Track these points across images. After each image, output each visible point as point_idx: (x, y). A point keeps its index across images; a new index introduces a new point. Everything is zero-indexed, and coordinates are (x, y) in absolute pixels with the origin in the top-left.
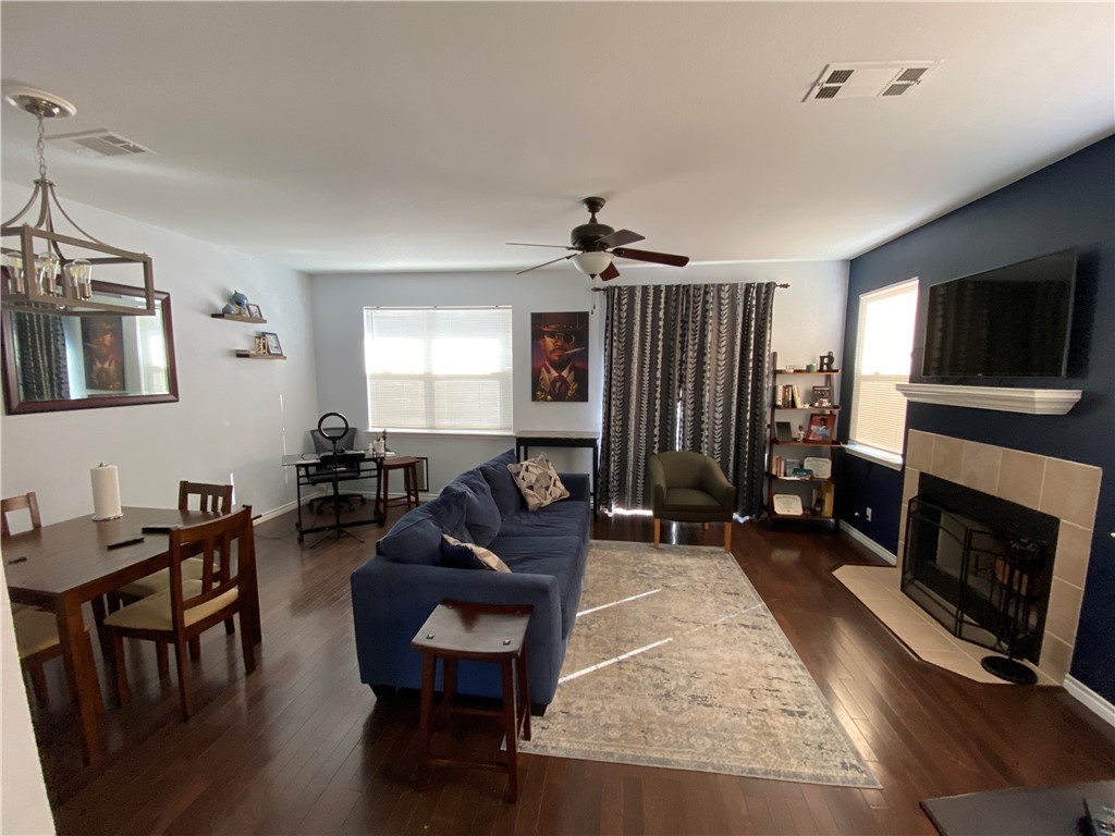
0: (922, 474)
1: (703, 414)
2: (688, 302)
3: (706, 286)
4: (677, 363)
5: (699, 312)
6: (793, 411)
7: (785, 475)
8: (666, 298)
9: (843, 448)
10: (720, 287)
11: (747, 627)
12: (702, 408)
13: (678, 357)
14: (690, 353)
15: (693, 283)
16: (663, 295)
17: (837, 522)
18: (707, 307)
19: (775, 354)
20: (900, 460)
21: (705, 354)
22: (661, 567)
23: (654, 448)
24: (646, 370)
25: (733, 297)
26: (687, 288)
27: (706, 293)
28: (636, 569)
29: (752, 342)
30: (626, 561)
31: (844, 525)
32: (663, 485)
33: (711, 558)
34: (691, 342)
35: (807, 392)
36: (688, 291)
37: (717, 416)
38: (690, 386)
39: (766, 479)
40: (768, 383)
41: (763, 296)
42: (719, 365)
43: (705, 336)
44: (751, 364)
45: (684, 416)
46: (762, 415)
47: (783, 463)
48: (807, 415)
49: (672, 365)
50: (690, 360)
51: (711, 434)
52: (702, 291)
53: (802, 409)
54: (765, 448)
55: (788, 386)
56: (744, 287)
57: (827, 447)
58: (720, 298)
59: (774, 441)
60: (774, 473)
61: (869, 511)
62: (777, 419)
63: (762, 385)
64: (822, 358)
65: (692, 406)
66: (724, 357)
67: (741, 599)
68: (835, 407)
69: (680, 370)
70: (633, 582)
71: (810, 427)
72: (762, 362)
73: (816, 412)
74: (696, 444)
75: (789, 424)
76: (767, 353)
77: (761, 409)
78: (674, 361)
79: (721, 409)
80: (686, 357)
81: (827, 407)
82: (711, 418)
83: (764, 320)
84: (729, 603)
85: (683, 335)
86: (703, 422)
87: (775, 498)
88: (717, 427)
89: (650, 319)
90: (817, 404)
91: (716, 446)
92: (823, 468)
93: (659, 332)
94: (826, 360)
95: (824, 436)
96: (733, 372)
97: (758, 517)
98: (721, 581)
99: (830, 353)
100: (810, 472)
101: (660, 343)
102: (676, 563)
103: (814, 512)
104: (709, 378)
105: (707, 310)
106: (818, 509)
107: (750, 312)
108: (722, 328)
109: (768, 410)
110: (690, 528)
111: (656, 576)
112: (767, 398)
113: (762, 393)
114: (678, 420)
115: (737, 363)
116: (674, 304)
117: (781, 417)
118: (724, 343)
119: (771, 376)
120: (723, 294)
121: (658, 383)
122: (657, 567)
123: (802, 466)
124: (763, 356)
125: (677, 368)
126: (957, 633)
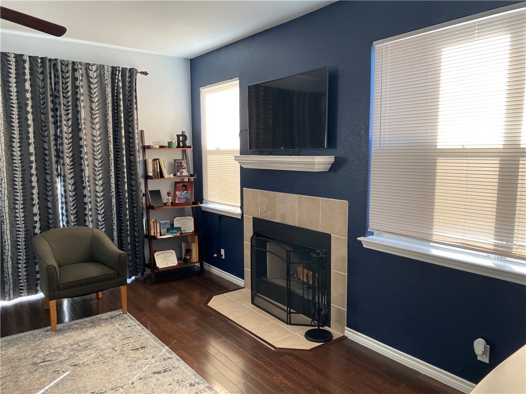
0: (254, 219)
1: (84, 188)
2: (56, 76)
3: (74, 63)
4: (52, 138)
5: (69, 88)
6: (162, 180)
7: (161, 235)
8: (31, 69)
9: (200, 207)
10: (87, 66)
11: (159, 373)
12: (83, 182)
13: (52, 131)
14: (65, 129)
15: (60, 58)
16: (27, 65)
17: (202, 265)
18: (77, 83)
19: (142, 132)
20: (239, 211)
21: (80, 130)
22: (64, 349)
23: (35, 228)
24: (16, 145)
25: (101, 76)
26: (54, 63)
27: (74, 70)
28: (35, 360)
29: (122, 120)
30: (22, 355)
31: (207, 266)
32: (55, 264)
33: (112, 323)
34: (64, 117)
35: (170, 164)
36: (55, 65)
37: (98, 189)
38: (68, 161)
39: (146, 240)
40: (139, 158)
41: (128, 79)
42: (95, 141)
43: (78, 112)
44: (124, 141)
45: (65, 191)
46: (137, 185)
47: (158, 225)
48: (172, 183)
49: (46, 139)
50: (65, 135)
51: (94, 207)
52: (70, 68)
53: (168, 178)
54: (143, 215)
55: (156, 159)
56: (110, 69)
57: (188, 208)
58: (88, 76)
59: (149, 208)
60: (152, 234)
61: (223, 251)
62: (150, 188)
63: (135, 159)
64: (178, 136)
65: (72, 181)
66: (98, 133)
67: (147, 350)
68: (191, 176)
69: (56, 145)
70: (37, 374)
71: (175, 192)
72: (133, 138)
73: (178, 180)
74: (81, 219)
75: (159, 191)
76: (136, 131)
77: (136, 180)
78: (48, 136)
79: (101, 182)
80: (61, 132)
81: (186, 176)
82: (93, 192)
83: (131, 101)
84: (139, 358)
85: (55, 110)
86: (85, 196)
87: (155, 255)
88: (99, 200)
89: (14, 89)
90: (178, 174)
91: (100, 217)
92: (187, 224)
93: (27, 105)
94: (181, 138)
95: (187, 199)
96: (108, 147)
97: (143, 275)
98: (126, 341)
99: (183, 132)
100: (179, 229)
101: (30, 117)
102: (79, 338)
103: (186, 261)
104: (86, 153)
105: (77, 87)
106: (188, 257)
107: (118, 93)
108: (94, 105)
109: (142, 181)
110: (85, 301)
111: (62, 358)
112: (140, 171)
113: (135, 166)
114: (59, 196)
115: (111, 139)
116: (41, 77)
117: (153, 185)
118: (97, 120)
119: (141, 151)
120: (91, 74)
121: (33, 158)
122: (60, 350)
123: (172, 225)
124: (133, 133)
125: (53, 143)
126: (289, 322)
